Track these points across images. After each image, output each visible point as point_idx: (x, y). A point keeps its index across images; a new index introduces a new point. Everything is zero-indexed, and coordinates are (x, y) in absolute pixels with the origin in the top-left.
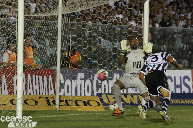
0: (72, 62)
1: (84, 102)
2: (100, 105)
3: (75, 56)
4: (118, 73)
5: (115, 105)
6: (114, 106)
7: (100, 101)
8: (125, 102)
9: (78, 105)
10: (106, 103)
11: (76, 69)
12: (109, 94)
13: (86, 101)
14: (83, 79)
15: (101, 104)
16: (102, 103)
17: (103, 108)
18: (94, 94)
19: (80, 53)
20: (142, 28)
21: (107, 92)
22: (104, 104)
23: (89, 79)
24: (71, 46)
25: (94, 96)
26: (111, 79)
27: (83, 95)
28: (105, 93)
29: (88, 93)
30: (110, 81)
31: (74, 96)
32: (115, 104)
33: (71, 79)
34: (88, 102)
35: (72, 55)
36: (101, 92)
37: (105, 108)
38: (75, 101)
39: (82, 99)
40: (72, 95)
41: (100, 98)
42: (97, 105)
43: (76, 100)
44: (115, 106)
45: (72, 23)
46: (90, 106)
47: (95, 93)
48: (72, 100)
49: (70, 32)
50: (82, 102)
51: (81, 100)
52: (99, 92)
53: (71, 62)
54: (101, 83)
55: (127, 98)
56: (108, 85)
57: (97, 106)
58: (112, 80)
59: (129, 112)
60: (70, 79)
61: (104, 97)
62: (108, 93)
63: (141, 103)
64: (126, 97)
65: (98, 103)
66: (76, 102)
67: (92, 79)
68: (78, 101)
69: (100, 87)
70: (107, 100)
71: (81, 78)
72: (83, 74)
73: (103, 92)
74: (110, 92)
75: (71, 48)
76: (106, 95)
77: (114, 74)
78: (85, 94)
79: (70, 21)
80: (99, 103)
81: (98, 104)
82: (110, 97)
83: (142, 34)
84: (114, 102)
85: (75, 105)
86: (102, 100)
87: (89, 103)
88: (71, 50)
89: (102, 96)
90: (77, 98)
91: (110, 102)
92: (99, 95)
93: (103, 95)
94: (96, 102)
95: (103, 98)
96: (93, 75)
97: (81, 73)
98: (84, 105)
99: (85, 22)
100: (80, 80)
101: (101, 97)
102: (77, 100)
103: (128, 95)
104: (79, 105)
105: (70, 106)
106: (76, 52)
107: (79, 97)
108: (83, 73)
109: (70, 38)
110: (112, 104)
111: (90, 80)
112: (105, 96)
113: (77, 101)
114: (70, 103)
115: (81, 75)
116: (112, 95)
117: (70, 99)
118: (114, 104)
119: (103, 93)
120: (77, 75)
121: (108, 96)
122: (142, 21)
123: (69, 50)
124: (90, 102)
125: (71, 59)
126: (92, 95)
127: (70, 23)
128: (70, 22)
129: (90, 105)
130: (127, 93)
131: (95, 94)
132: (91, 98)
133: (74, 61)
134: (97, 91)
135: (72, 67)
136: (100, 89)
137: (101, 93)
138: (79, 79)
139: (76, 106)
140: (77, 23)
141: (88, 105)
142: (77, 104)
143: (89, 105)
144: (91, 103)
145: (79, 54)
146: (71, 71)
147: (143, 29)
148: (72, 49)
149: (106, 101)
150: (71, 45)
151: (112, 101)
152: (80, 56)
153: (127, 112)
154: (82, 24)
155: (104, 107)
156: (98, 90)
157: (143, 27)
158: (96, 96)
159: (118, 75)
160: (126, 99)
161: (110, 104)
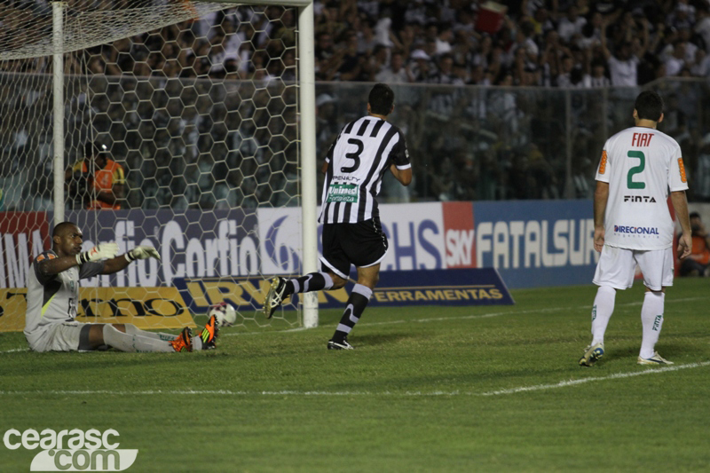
0: (98, 189)
1: (137, 305)
2: (182, 312)
3: (104, 173)
4: (230, 219)
5: (227, 310)
6: (224, 312)
7: (181, 301)
8: (254, 302)
9: (119, 314)
10: (199, 304)
11: (111, 211)
12: (207, 279)
13: (142, 302)
14: (131, 239)
15: (185, 308)
16: (188, 306)
17: (192, 320)
18: (163, 280)
19: (120, 163)
20: (297, 86)
21: (201, 273)
22: (195, 309)
23: (148, 238)
24: (93, 144)
25: (165, 285)
26: (212, 237)
27: (132, 283)
28: (196, 277)
29: (148, 277)
30: (208, 242)
31: (106, 288)
32: (225, 307)
33: (97, 239)
34: (149, 303)
35: (97, 170)
36: (186, 274)
37: (197, 320)
38: (109, 303)
39: (129, 297)
40: (100, 285)
41: (181, 293)
42: (173, 310)
43: (113, 300)
44: (228, 314)
45: (94, 79)
46: (154, 316)
47: (169, 277)
48: (101, 301)
49: (90, 103)
50: (130, 303)
51: (129, 300)
52: (180, 274)
53: (94, 189)
54: (184, 250)
55: (261, 289)
56: (205, 254)
57: (175, 315)
58: (215, 240)
59: (267, 329)
60: (93, 240)
61: (193, 289)
62: (206, 277)
63: (300, 303)
64: (257, 286)
65: (177, 306)
66: (113, 304)
67: (157, 238)
68: (119, 303)
69: (182, 259)
70: (203, 297)
71: (125, 235)
72: (131, 224)
73: (191, 274)
74: (211, 273)
75: (95, 149)
76: (200, 283)
77: (219, 222)
78: (138, 280)
79: (89, 73)
80: (181, 306)
81: (177, 309)
82: (212, 288)
83: (296, 105)
84: (222, 301)
85: (112, 314)
86: (187, 297)
87: (151, 307)
88: (93, 155)
89: (189, 285)
90: (116, 295)
91: (210, 302)
92: (180, 283)
93: (189, 281)
94: (172, 302)
95: (191, 290)
96: (159, 226)
97: (125, 221)
98: (136, 313)
99: (131, 75)
100: (124, 243)
101: (186, 287)
102: (116, 300)
103: (262, 279)
104: (122, 313)
105: (98, 316)
106: (109, 161)
107: (121, 289)
108: (130, 219)
109: (91, 122)
110: (218, 309)
111: (153, 240)
112: (197, 285)
113: (116, 303)
114: (95, 308)
115: (124, 228)
116: (217, 281)
117: (97, 297)
118: (223, 309)
119: (192, 278)
120: (114, 228)
121: (205, 284)
122: (296, 66)
123: (89, 155)
124: (153, 304)
125: (95, 181)
126: (158, 284)
127: (89, 79)
128: (87, 76)
129: (154, 313)
130: (259, 275)
131: (168, 281)
132: (157, 293)
133: (104, 187)
134: (174, 272)
135: (98, 203)
136: (181, 267)
137: (186, 277)
138: (121, 239)
139: (114, 315)
140: (109, 76)
141: (147, 313)
142: (117, 313)
143: (150, 312)
144: (156, 307)
145: (118, 165)
146: (96, 217)
147: (299, 88)
148: (96, 152)
149: (200, 300)
150: (93, 142)
151: (217, 298)
152: (121, 172)
153: (262, 329)
154: (123, 79)
155: (193, 316)
156: (176, 267)
157: (299, 84)
158: (172, 286)
159: (233, 223)
160: (256, 291)
161: (212, 308)
